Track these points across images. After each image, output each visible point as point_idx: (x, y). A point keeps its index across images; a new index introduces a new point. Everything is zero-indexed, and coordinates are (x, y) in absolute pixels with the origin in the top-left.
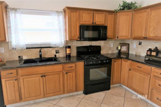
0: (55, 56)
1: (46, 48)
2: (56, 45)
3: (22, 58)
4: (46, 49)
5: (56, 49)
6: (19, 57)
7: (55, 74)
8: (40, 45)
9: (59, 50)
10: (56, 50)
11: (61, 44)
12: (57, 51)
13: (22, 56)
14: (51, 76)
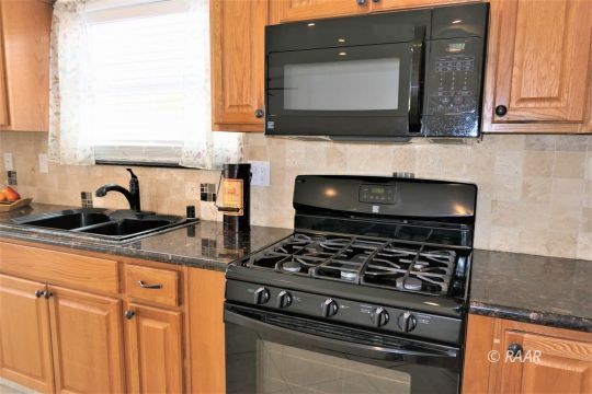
3: (91, 202)
5: (204, 178)
6: (84, 195)
8: (148, 154)
9: (214, 186)
10: (203, 182)
12: (207, 191)
13: (90, 194)
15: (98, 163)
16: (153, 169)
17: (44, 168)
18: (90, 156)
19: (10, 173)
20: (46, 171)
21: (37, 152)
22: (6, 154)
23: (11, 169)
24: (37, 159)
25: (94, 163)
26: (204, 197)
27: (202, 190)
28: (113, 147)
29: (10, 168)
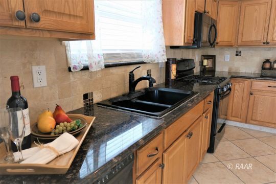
3: (92, 100)
6: (86, 96)
9: (151, 71)
10: (148, 70)
13: (92, 94)
15: (107, 66)
17: (41, 81)
18: (99, 62)
20: (43, 83)
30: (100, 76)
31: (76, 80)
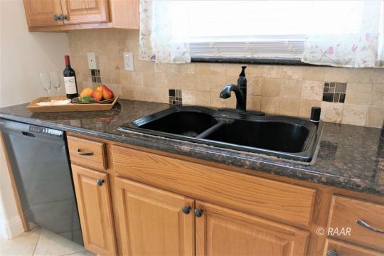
0: (316, 112)
1: (275, 67)
2: (331, 50)
3: (181, 99)
4: (274, 72)
5: (331, 76)
6: (172, 92)
7: (260, 225)
8: (250, 50)
9: (344, 85)
10: (329, 80)
11: (364, 43)
12: (333, 91)
13: (180, 92)
14: (233, 227)
15: (194, 61)
16: (261, 66)
17: (129, 65)
18: (184, 53)
19: (93, 72)
20: (131, 68)
21: (121, 51)
22: (89, 54)
23: (95, 68)
24: (122, 58)
25: (189, 61)
26: (327, 98)
27: (326, 90)
28: (207, 44)
29: (93, 66)
30: (194, 73)
31: (161, 71)
